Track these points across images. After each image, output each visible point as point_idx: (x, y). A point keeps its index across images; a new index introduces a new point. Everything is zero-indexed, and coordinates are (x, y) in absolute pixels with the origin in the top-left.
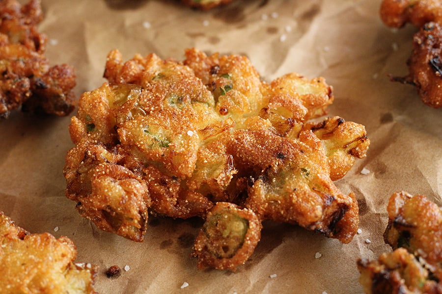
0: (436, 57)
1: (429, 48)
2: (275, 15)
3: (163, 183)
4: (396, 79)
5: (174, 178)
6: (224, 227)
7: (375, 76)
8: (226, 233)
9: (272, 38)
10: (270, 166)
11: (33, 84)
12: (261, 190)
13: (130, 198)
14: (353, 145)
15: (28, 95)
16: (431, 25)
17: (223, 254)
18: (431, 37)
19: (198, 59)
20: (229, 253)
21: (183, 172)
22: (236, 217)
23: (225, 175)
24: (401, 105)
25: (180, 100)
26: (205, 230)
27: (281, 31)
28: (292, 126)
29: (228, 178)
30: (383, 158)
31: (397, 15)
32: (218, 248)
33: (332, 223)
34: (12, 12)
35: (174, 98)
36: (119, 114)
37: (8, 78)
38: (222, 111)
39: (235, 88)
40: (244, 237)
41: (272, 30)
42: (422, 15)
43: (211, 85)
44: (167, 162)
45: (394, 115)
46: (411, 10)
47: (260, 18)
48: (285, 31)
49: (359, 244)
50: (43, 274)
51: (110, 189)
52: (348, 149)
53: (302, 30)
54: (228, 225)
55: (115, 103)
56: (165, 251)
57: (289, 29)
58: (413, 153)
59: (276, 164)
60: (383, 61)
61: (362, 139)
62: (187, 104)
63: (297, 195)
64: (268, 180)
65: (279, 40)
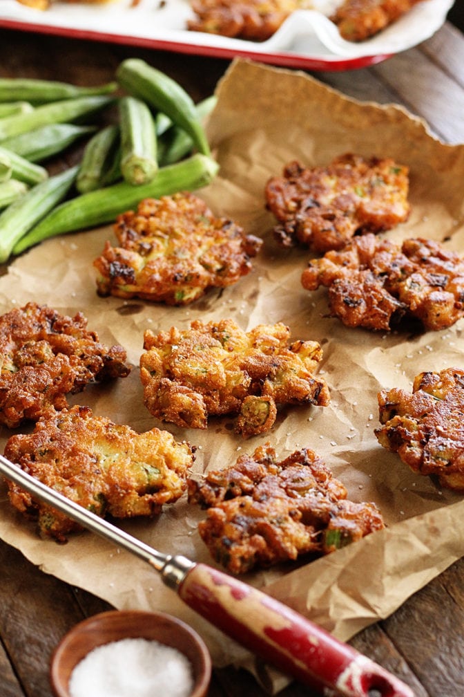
0: (346, 297)
1: (341, 293)
2: (230, 301)
3: (209, 394)
4: (325, 316)
5: (214, 390)
6: (254, 409)
7: (308, 323)
8: (256, 412)
9: (235, 313)
10: (271, 372)
11: (104, 358)
12: (269, 384)
13: (196, 401)
14: (313, 355)
15: (103, 365)
16: (338, 280)
17: (258, 424)
18: (340, 287)
19: (200, 327)
20: (262, 422)
21: (221, 384)
22: (260, 402)
23: (246, 381)
24: (331, 333)
25: (203, 348)
26: (242, 414)
27: (239, 308)
28: (274, 350)
29: (248, 383)
30: (330, 362)
31: (313, 281)
32: (254, 421)
33: (316, 395)
34: (69, 322)
35: (198, 347)
36: (171, 360)
37: (87, 358)
38: (230, 350)
39: (231, 336)
40: (269, 411)
41: (233, 309)
42: (329, 277)
43: (217, 338)
44: (208, 381)
45: (328, 338)
46: (322, 276)
47: (221, 305)
48: (242, 308)
49: (333, 409)
50: (162, 448)
51: (183, 399)
52: (311, 357)
53: (253, 305)
54: (256, 407)
55: (165, 356)
56: (220, 434)
57: (243, 306)
58: (347, 356)
59: (274, 369)
60: (309, 314)
61: (318, 349)
62: (207, 349)
63: (293, 382)
64: (272, 379)
65: (240, 314)
